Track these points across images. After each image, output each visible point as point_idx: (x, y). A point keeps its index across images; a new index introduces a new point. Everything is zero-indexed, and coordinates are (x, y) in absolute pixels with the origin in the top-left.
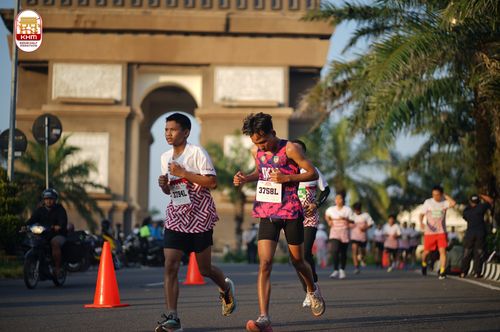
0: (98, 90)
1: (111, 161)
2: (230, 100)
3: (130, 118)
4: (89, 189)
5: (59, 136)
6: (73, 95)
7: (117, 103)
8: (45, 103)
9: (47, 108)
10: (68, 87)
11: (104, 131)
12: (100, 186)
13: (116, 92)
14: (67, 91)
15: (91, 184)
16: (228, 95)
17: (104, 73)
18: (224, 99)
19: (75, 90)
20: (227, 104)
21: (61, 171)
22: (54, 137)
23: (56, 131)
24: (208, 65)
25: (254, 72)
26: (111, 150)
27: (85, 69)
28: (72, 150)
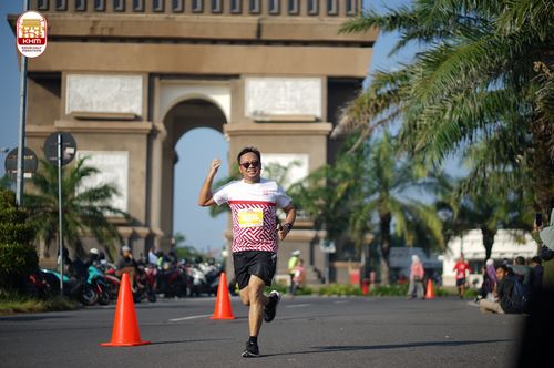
0: (116, 104)
1: (131, 182)
2: (262, 114)
3: (152, 134)
4: (107, 214)
5: (73, 156)
6: (88, 109)
7: (137, 118)
8: (58, 119)
9: (60, 124)
10: (83, 100)
11: (123, 149)
12: (119, 211)
13: (136, 106)
14: (81, 106)
15: (109, 208)
16: (260, 109)
17: (123, 85)
18: (255, 113)
19: (91, 103)
20: (259, 119)
21: (76, 195)
22: (67, 156)
23: (70, 150)
24: (237, 76)
25: (289, 83)
26: (131, 170)
27: (102, 79)
28: (88, 171)
